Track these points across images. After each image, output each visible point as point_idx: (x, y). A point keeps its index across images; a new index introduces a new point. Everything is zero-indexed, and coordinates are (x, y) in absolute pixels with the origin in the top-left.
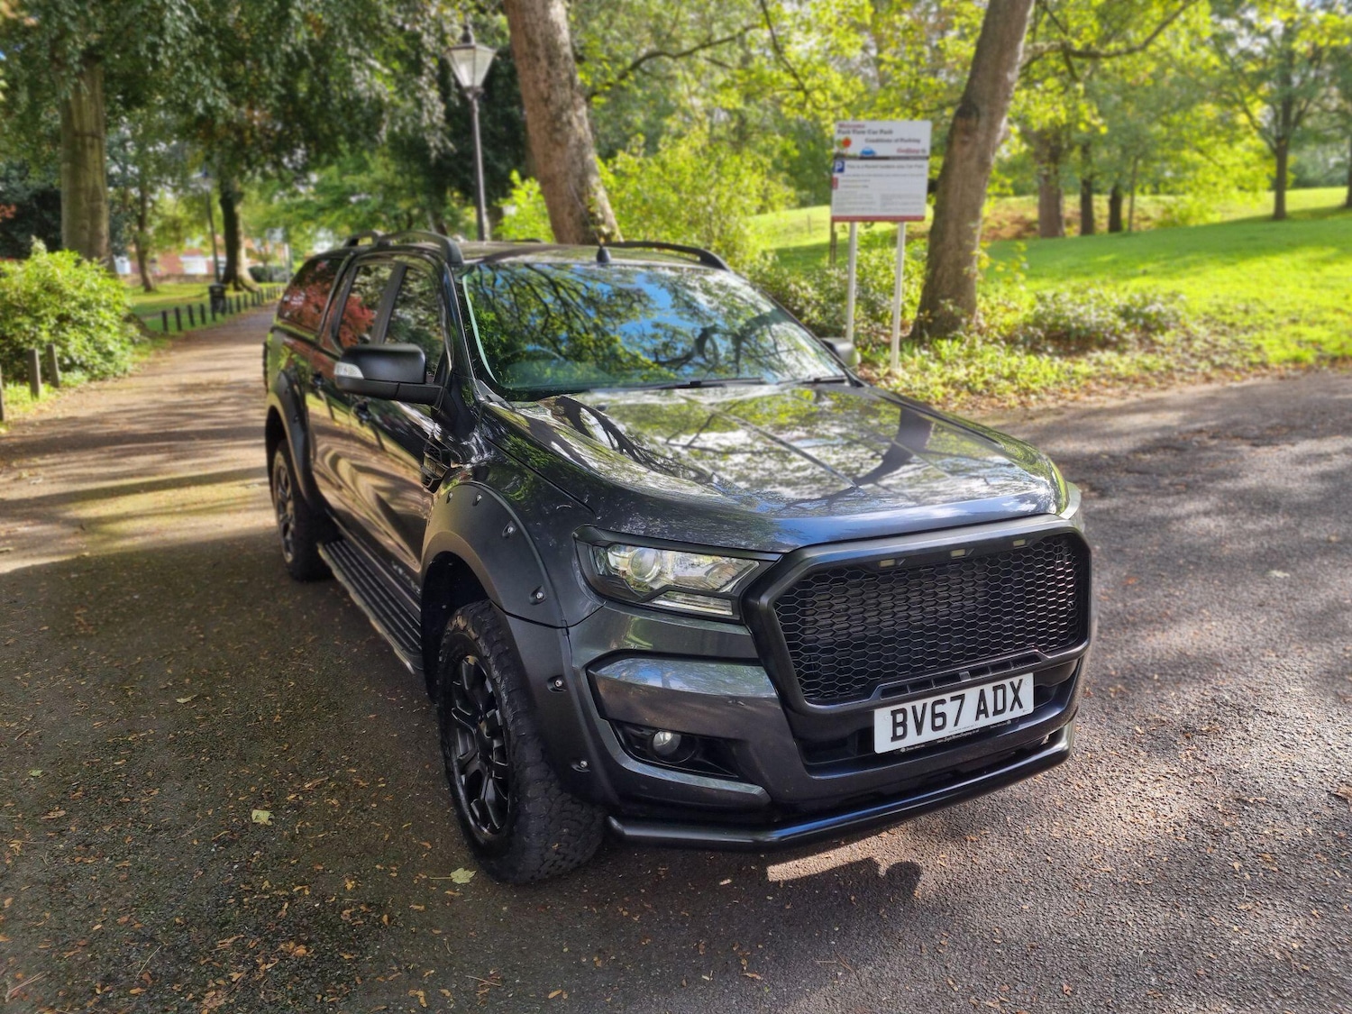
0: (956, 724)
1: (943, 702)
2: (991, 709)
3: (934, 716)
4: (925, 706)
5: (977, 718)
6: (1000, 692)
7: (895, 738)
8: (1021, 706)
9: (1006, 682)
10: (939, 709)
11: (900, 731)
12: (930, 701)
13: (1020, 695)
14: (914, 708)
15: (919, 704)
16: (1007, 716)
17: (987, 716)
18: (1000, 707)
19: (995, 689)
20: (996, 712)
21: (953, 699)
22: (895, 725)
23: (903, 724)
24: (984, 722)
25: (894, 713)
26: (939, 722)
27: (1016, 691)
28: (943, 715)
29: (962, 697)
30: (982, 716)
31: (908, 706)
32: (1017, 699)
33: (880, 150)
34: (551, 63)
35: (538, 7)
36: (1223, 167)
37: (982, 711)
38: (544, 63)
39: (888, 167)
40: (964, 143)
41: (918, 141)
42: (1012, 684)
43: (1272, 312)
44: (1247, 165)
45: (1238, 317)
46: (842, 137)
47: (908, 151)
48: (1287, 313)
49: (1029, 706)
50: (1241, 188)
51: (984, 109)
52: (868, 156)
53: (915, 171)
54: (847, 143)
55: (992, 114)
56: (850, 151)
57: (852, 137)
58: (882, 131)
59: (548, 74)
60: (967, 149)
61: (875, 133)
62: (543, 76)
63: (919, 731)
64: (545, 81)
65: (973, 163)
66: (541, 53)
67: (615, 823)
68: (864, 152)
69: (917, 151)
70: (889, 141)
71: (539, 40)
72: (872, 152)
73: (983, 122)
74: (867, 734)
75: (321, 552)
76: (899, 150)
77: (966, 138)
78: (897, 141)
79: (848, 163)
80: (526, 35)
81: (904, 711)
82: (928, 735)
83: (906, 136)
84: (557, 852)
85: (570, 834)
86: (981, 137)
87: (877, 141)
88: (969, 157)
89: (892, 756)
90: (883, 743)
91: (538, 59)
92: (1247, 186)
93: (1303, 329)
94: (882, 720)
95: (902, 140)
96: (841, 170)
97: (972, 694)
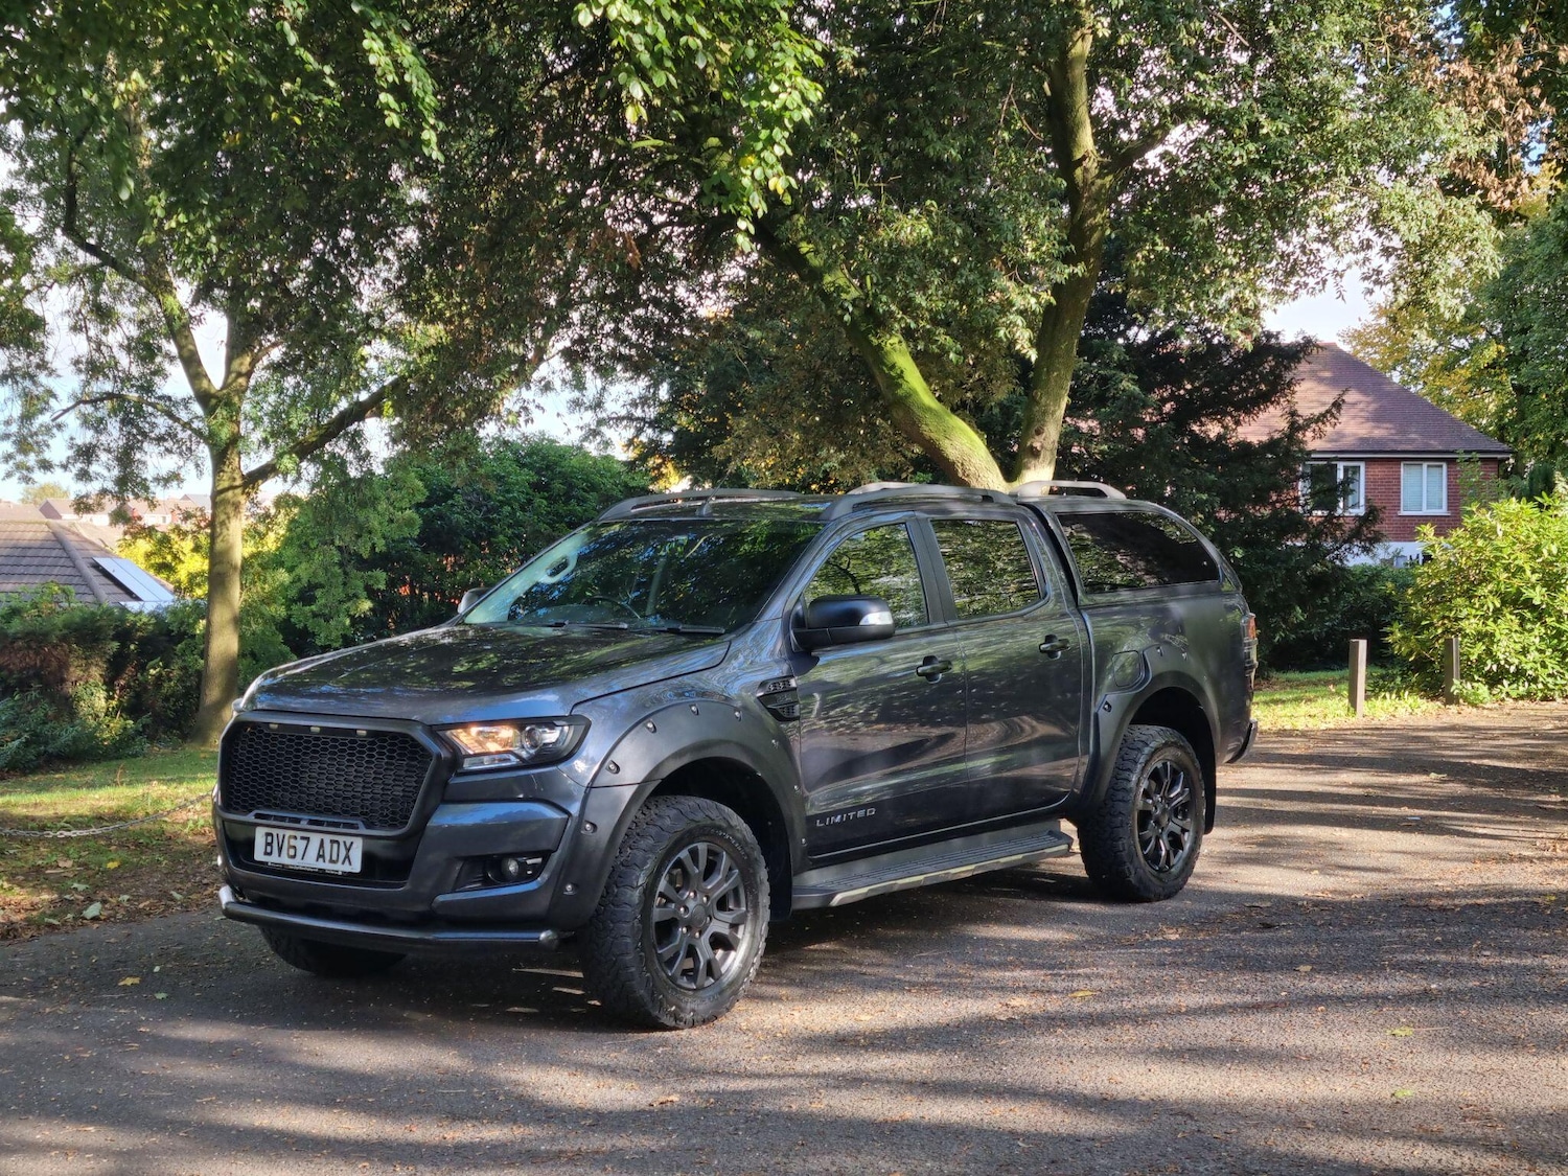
0: (303, 858)
1: (295, 838)
2: (328, 856)
3: (290, 847)
4: (284, 836)
5: (317, 860)
6: (335, 846)
7: (266, 853)
8: (350, 864)
9: (341, 839)
10: (293, 842)
11: (269, 849)
12: (288, 833)
13: (351, 853)
14: (278, 835)
15: (281, 832)
16: (340, 867)
17: (324, 861)
18: (334, 857)
19: (332, 842)
20: (331, 861)
21: (302, 838)
22: (267, 844)
23: (270, 844)
24: (321, 865)
25: (268, 834)
26: (292, 852)
27: (348, 850)
28: (295, 848)
29: (308, 839)
30: (321, 860)
32: (347, 857)
37: (320, 856)
42: (345, 842)
49: (356, 866)
63: (281, 854)
74: (251, 844)
81: (273, 835)
82: (285, 860)
89: (262, 867)
90: (259, 855)
94: (260, 835)
97: (315, 839)
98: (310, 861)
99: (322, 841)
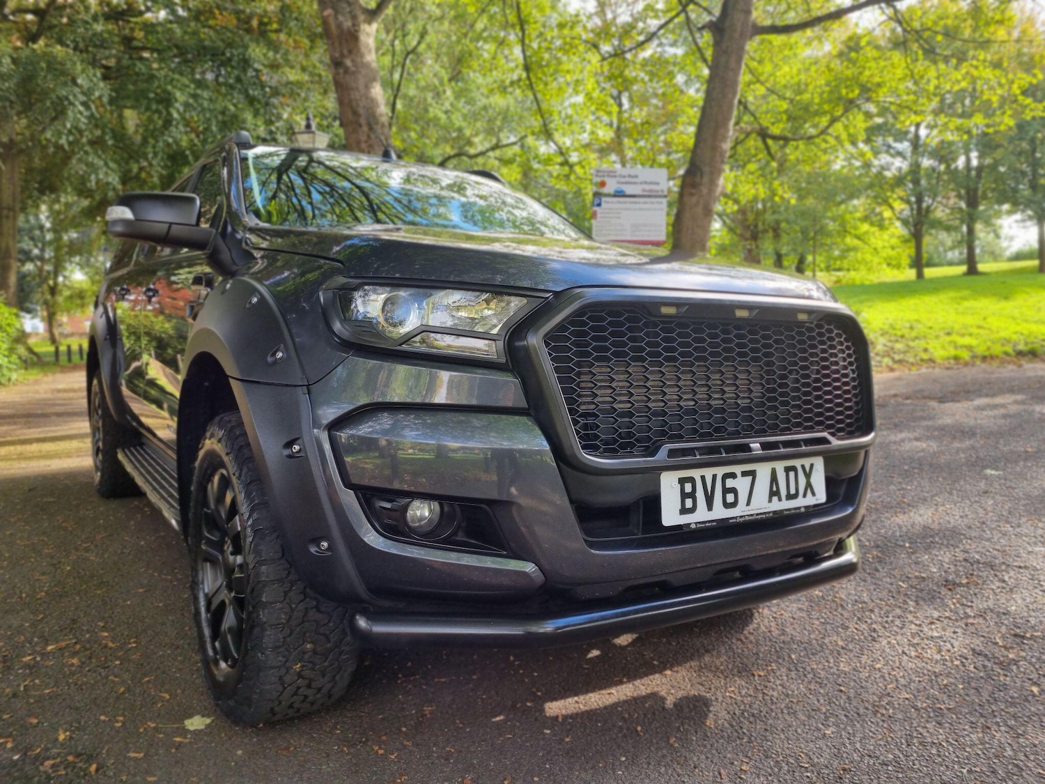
0: (748, 504)
1: (733, 476)
2: (783, 492)
3: (726, 491)
4: (714, 477)
5: (770, 501)
6: (792, 474)
7: (684, 511)
8: (813, 494)
9: (797, 463)
10: (730, 483)
11: (689, 503)
12: (720, 471)
13: (813, 480)
14: (703, 478)
15: (708, 473)
16: (800, 502)
17: (780, 500)
18: (793, 491)
19: (788, 470)
20: (790, 497)
21: (744, 474)
22: (684, 495)
23: (692, 495)
24: (777, 505)
25: (682, 481)
26: (730, 498)
27: (808, 476)
28: (734, 491)
29: (752, 473)
30: (775, 499)
31: (696, 474)
32: (809, 485)
33: (629, 190)
34: (371, 128)
35: (362, 87)
36: (875, 249)
37: (774, 493)
38: (365, 128)
39: (635, 203)
40: (692, 195)
41: (657, 184)
42: (803, 467)
43: (931, 328)
44: (893, 248)
45: (906, 332)
46: (599, 180)
47: (650, 191)
48: (943, 329)
49: (821, 496)
50: (889, 265)
51: (706, 169)
52: (619, 194)
53: (656, 206)
54: (603, 184)
55: (712, 173)
56: (605, 190)
57: (606, 179)
58: (629, 176)
59: (369, 137)
60: (694, 199)
61: (624, 177)
62: (363, 138)
63: (710, 506)
64: (366, 142)
65: (699, 210)
66: (363, 121)
67: (362, 623)
68: (617, 191)
69: (657, 191)
70: (635, 183)
71: (361, 111)
72: (622, 191)
73: (706, 180)
74: (653, 503)
75: (120, 456)
76: (644, 190)
77: (693, 191)
78: (641, 183)
79: (604, 199)
80: (352, 107)
81: (692, 480)
82: (719, 512)
83: (648, 180)
84: (300, 675)
85: (315, 652)
86: (705, 191)
87: (627, 183)
88: (697, 204)
89: (681, 534)
90: (670, 515)
91: (360, 126)
92: (894, 262)
93: (955, 338)
94: (669, 486)
95: (645, 183)
96: (599, 205)
97: (763, 471)
98: (762, 504)
99: (774, 473)
